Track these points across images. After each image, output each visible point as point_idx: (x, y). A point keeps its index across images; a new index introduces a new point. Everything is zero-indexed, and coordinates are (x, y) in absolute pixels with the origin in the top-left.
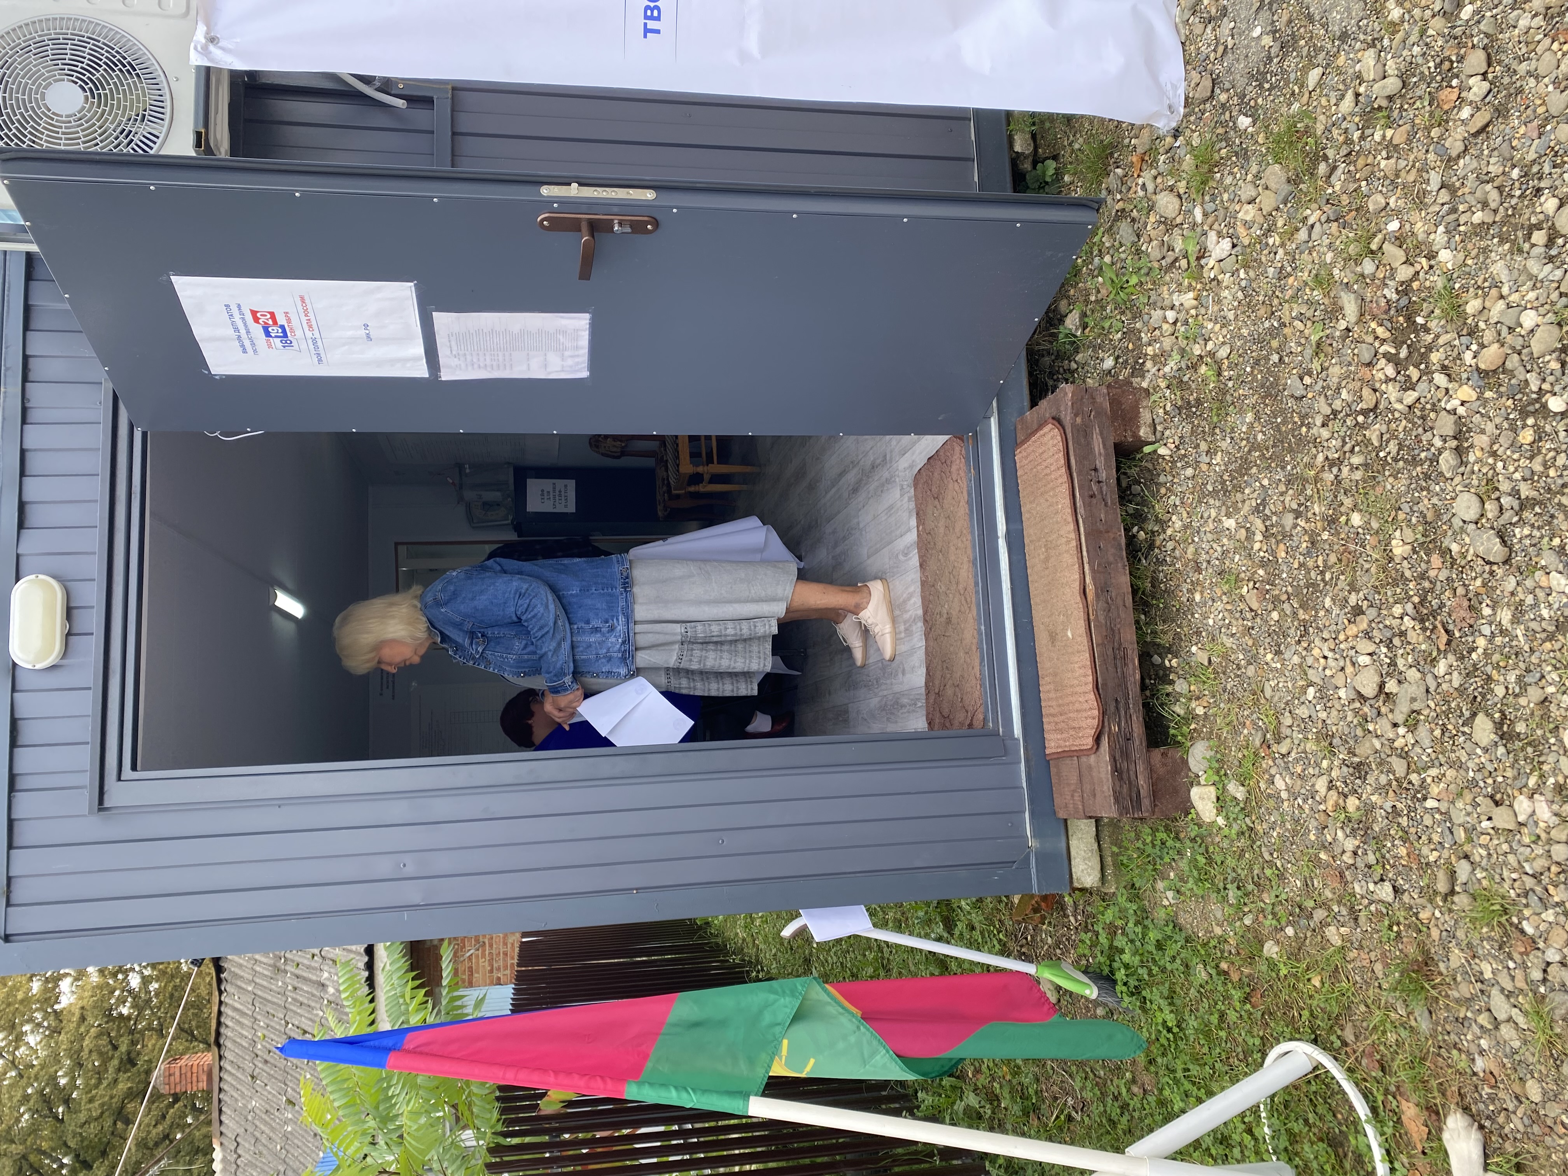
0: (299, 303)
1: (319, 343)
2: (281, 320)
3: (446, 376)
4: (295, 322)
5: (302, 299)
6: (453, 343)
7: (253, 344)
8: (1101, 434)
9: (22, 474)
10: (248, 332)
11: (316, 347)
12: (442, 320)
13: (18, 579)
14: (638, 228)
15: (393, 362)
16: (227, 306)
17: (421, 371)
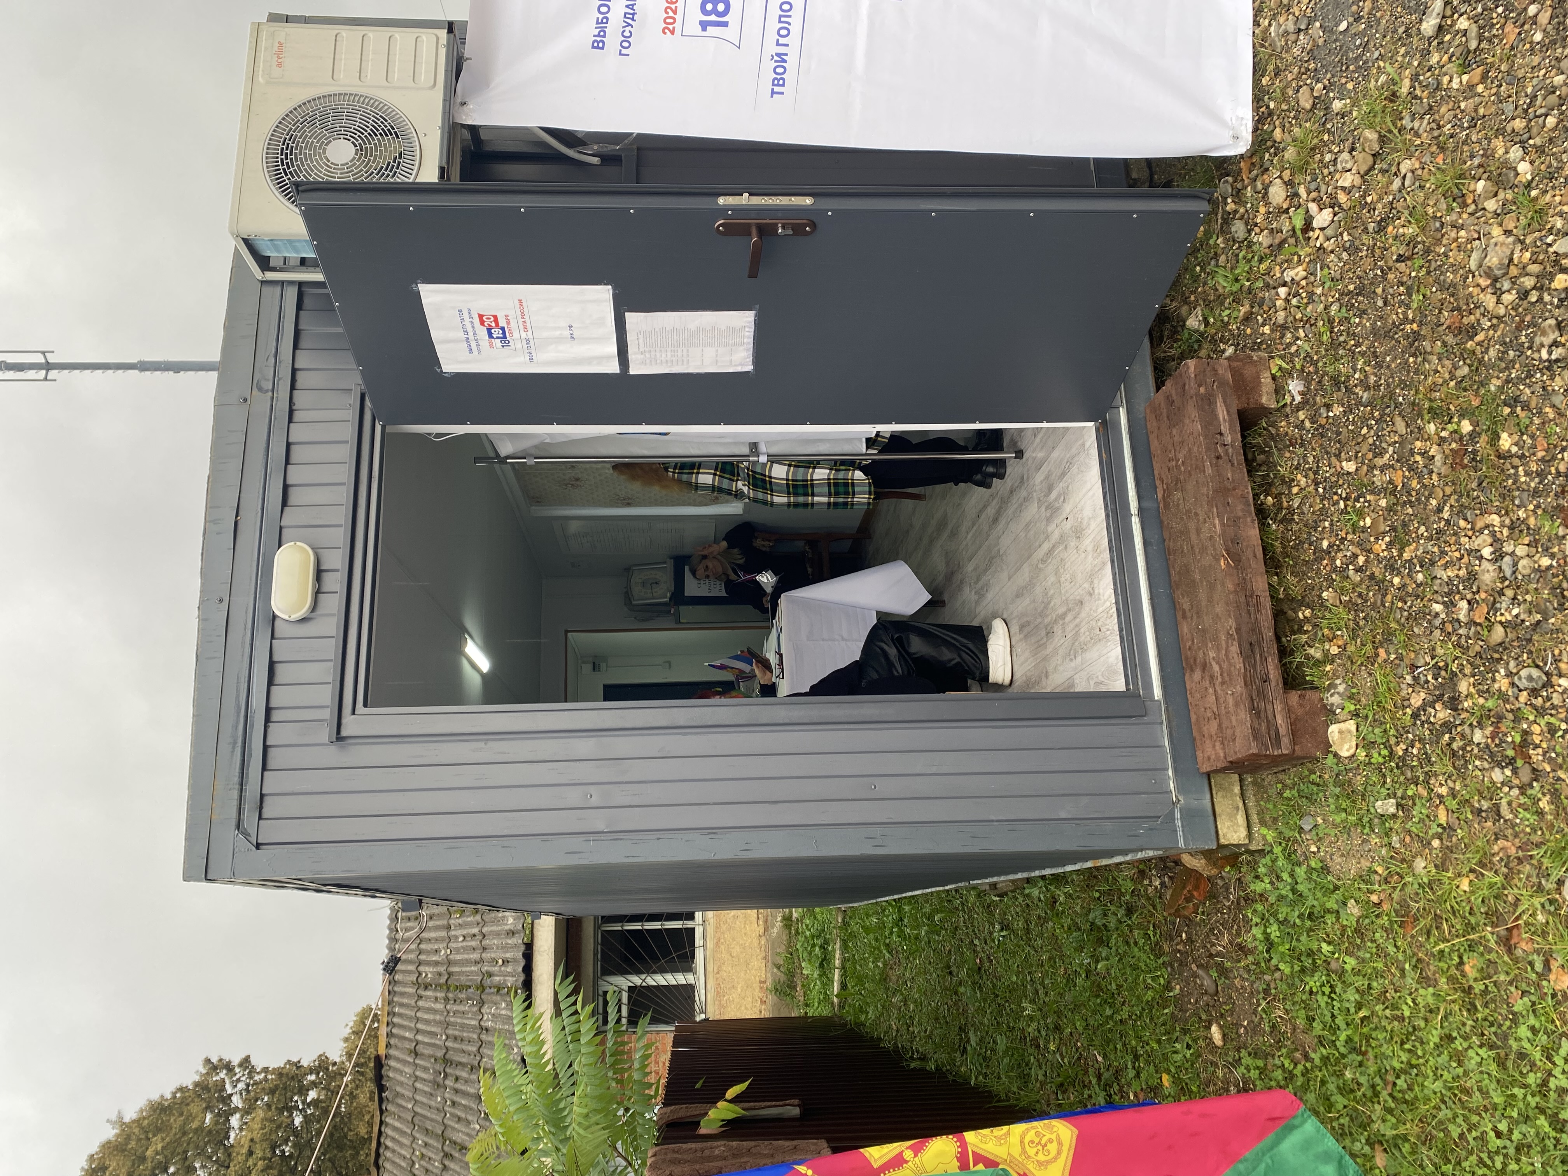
0: (518, 306)
1: (532, 344)
2: (502, 323)
3: (633, 371)
4: (513, 324)
5: (520, 301)
6: (641, 341)
7: (478, 345)
8: (1225, 402)
9: (287, 462)
10: (475, 334)
11: (529, 347)
12: (632, 318)
13: (280, 546)
14: (798, 230)
15: (589, 360)
16: (460, 311)
17: (613, 367)
